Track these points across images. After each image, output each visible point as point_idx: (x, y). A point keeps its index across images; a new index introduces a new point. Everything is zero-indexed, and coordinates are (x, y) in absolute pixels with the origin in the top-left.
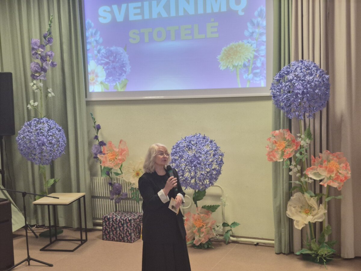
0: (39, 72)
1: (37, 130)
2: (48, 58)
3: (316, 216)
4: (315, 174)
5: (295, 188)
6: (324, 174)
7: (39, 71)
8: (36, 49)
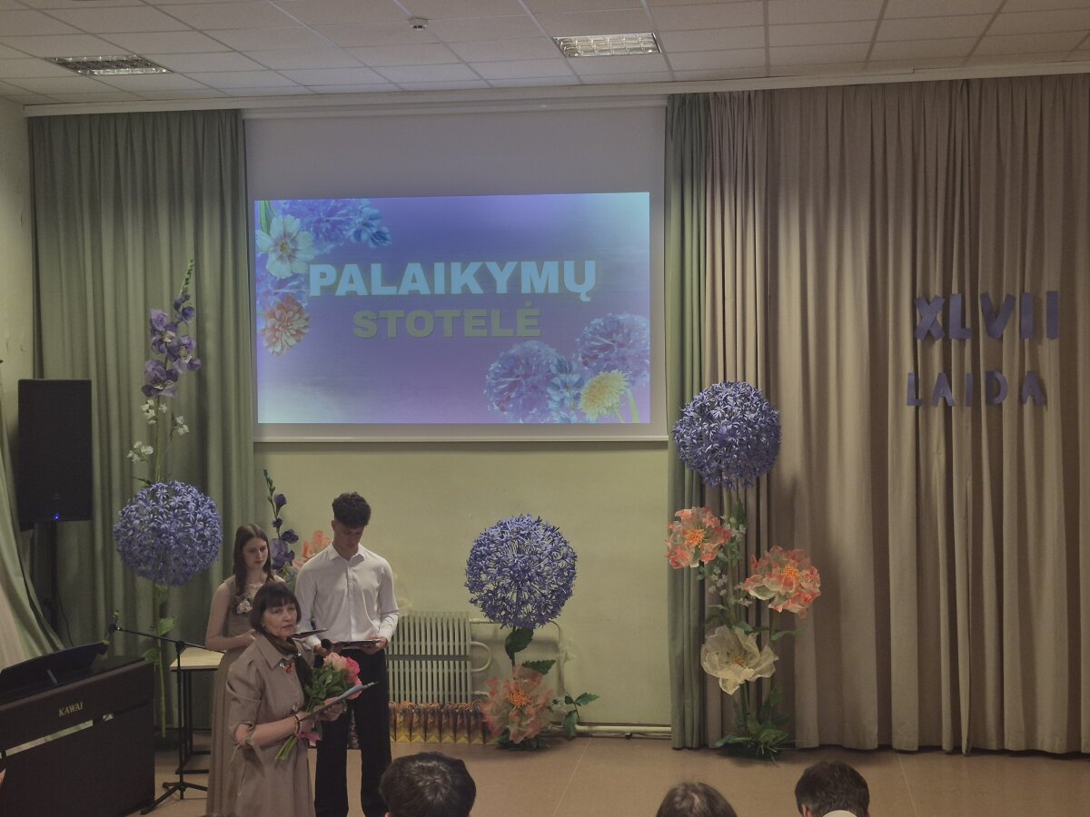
0: (163, 383)
1: (172, 509)
2: (183, 352)
3: (759, 669)
4: (757, 590)
5: (712, 617)
6: (776, 588)
7: (162, 378)
8: (161, 333)
